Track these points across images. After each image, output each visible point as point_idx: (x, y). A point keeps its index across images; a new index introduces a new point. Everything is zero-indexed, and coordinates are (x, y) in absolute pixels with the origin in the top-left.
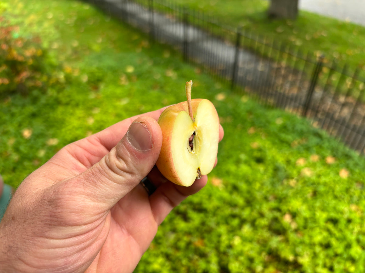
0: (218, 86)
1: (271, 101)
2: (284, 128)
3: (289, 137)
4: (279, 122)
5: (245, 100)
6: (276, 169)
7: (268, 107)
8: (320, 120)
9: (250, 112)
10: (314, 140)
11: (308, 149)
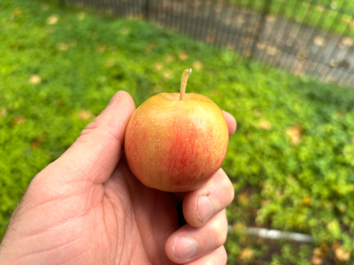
0: (45, 8)
1: (110, 12)
2: (132, 37)
3: (139, 45)
4: (125, 32)
5: (81, 17)
6: (139, 82)
7: (109, 19)
8: (162, 21)
9: (92, 29)
10: (163, 42)
11: (160, 52)
